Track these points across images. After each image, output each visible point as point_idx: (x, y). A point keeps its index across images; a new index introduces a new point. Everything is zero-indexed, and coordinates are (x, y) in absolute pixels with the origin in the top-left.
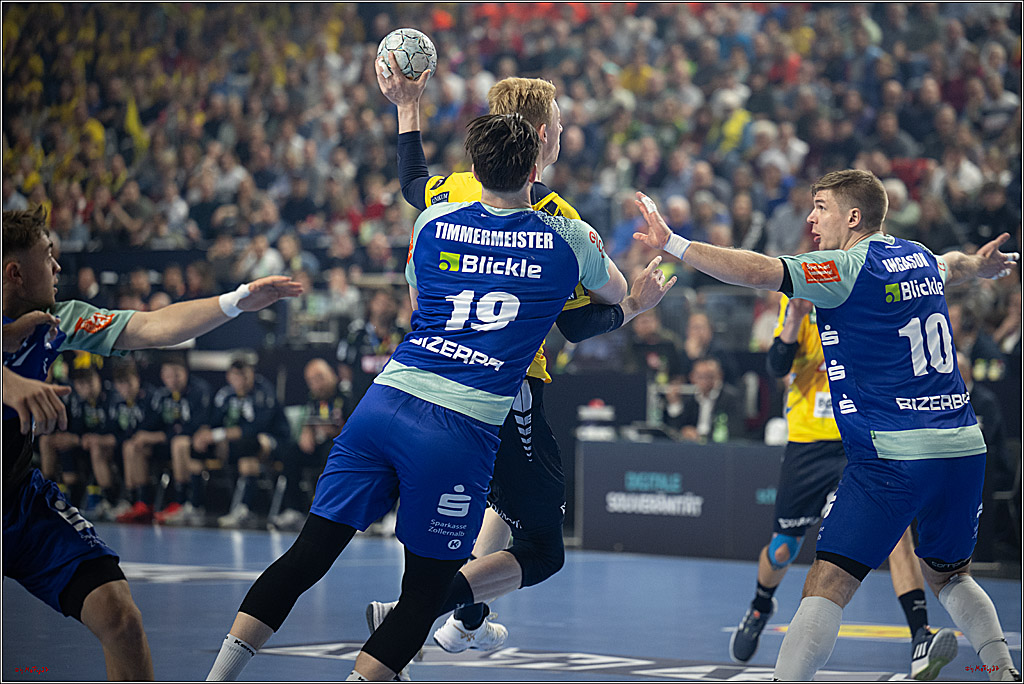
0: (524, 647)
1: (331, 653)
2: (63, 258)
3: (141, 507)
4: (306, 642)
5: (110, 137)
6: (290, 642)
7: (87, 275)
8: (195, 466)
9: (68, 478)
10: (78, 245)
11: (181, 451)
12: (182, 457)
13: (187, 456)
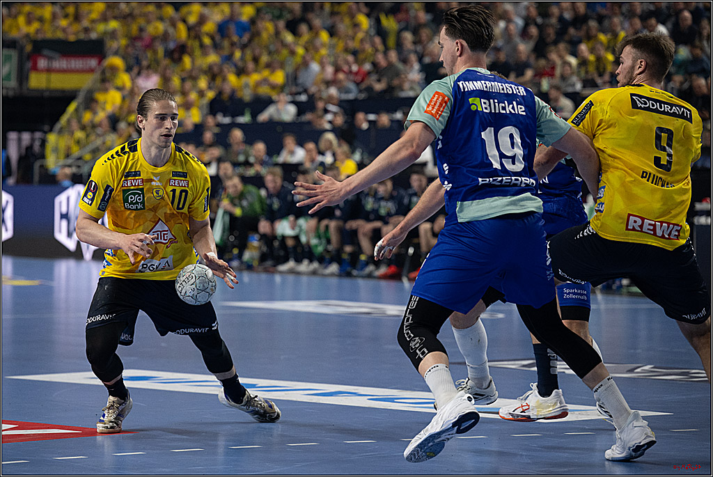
0: (658, 365)
1: (524, 366)
2: (342, 104)
3: (393, 269)
4: (506, 358)
5: (372, 23)
6: (497, 359)
7: (361, 116)
8: (434, 242)
9: (348, 249)
10: (351, 96)
11: (426, 231)
12: (426, 235)
13: (429, 234)
